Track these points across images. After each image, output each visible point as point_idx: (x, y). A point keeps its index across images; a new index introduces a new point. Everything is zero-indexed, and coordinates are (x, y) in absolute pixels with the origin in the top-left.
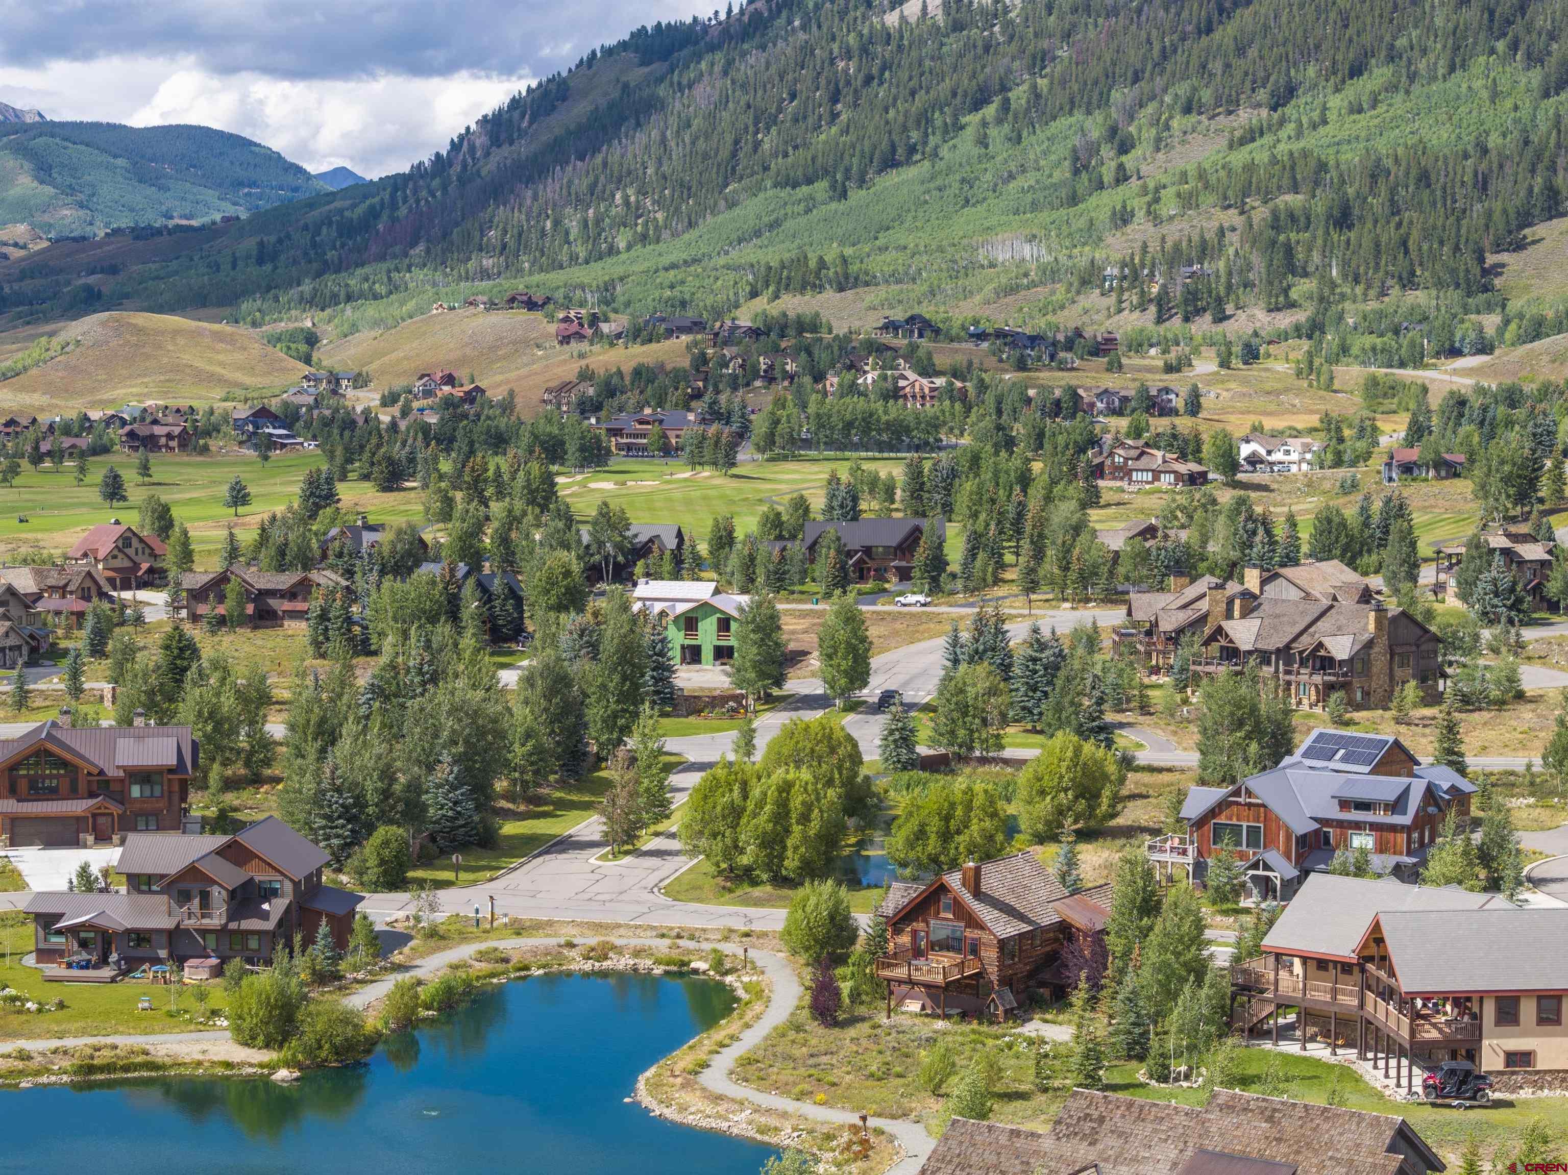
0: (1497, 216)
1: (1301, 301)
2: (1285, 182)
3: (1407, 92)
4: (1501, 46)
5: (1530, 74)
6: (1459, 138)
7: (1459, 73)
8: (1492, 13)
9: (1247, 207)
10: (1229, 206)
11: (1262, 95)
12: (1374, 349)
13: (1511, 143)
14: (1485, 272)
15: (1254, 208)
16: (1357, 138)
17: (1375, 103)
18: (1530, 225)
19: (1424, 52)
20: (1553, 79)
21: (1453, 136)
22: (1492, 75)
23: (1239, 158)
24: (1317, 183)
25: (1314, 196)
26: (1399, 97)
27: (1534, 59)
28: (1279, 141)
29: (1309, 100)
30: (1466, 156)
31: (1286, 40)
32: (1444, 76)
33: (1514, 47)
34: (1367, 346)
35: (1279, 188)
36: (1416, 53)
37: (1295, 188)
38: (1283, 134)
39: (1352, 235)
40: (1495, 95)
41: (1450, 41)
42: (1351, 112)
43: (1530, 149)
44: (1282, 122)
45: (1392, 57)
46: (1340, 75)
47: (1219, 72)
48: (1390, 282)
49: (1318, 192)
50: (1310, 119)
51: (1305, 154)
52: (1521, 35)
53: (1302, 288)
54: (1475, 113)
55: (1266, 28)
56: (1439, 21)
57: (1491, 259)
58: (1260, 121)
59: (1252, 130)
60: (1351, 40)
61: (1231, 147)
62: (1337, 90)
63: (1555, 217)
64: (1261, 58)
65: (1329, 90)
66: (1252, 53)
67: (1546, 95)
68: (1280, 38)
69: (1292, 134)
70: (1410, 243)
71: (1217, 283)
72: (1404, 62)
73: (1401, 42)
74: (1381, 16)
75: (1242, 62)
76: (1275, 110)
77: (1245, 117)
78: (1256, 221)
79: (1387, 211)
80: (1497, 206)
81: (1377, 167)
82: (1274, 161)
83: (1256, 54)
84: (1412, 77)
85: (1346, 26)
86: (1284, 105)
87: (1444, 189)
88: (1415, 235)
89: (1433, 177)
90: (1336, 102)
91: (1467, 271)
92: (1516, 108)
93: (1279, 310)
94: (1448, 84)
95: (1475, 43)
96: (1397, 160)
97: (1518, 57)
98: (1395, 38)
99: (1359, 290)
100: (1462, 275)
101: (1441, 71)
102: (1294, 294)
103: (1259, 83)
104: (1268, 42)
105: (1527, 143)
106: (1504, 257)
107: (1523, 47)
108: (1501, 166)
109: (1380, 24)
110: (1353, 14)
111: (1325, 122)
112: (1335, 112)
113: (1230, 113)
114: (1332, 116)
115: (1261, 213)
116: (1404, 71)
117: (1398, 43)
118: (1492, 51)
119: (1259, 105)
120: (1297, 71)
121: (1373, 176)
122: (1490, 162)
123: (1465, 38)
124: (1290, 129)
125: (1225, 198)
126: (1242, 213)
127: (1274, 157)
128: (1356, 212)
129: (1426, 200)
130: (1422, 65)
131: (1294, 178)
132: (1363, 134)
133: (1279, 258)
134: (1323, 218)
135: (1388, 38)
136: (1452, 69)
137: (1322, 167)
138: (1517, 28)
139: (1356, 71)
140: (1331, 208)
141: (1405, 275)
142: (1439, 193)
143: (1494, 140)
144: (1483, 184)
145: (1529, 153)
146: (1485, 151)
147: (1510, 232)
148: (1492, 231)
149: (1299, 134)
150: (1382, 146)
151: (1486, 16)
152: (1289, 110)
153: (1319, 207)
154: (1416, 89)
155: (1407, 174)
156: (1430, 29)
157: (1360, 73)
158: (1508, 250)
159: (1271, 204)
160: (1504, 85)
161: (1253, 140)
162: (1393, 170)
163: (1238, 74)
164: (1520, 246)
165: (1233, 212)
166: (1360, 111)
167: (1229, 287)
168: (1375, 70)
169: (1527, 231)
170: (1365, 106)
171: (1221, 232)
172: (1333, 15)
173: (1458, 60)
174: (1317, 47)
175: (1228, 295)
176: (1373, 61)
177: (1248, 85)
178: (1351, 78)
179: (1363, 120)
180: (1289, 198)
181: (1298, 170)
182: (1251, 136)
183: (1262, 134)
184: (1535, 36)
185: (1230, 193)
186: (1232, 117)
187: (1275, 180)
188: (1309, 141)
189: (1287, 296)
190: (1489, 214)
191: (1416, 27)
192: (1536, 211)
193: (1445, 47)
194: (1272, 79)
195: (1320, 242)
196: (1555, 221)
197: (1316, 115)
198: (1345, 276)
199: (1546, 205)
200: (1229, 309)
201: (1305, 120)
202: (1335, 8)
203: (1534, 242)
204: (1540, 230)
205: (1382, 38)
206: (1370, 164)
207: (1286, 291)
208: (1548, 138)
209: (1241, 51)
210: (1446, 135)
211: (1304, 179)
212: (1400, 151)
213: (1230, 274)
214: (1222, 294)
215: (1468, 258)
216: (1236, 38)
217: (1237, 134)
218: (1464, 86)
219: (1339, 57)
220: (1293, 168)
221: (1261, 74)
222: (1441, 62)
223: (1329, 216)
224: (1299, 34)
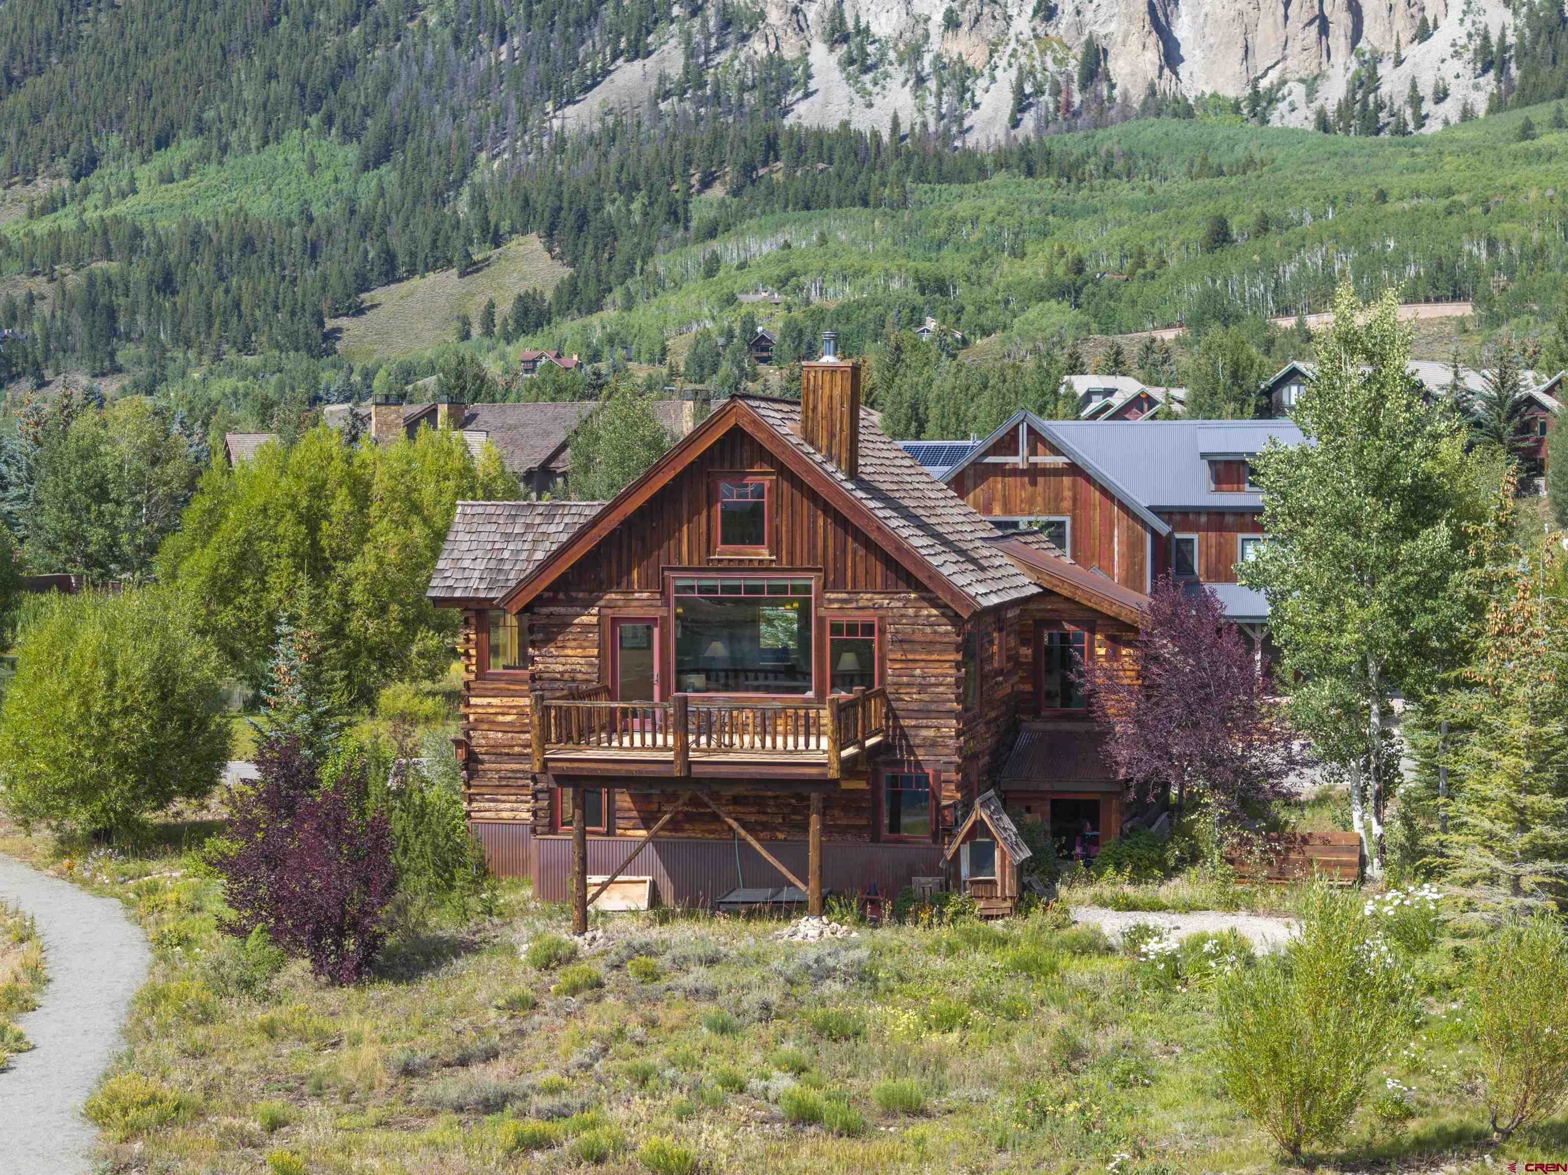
0: (333, 281)
1: (127, 366)
2: (97, 249)
3: (221, 163)
4: (314, 120)
5: (346, 148)
6: (280, 208)
7: (272, 146)
8: (303, 87)
9: (56, 274)
10: (36, 274)
11: (62, 164)
12: (235, 393)
13: (337, 209)
14: (326, 337)
15: (64, 275)
16: (171, 206)
17: (186, 174)
18: (368, 290)
19: (234, 125)
20: (371, 153)
21: (274, 205)
22: (307, 148)
23: (42, 227)
24: (132, 250)
25: (131, 263)
26: (212, 168)
27: (349, 135)
28: (85, 210)
29: (114, 171)
30: (291, 225)
31: (85, 109)
32: (258, 148)
33: (329, 120)
34: (228, 390)
35: (91, 255)
36: (226, 125)
37: (108, 255)
38: (89, 203)
39: (178, 299)
40: (313, 168)
41: (261, 115)
42: (162, 181)
43: (357, 219)
44: (86, 193)
45: (200, 129)
46: (146, 145)
47: (13, 141)
48: (225, 347)
49: (134, 259)
50: (119, 187)
51: (118, 220)
52: (336, 109)
53: (125, 353)
54: (293, 185)
55: (61, 94)
56: (247, 95)
57: (330, 324)
58: (63, 191)
59: (53, 199)
60: (155, 111)
61: (31, 216)
62: (144, 161)
63: (392, 282)
64: (60, 126)
65: (135, 162)
66: (49, 120)
67: (366, 168)
68: (79, 107)
69: (99, 203)
70: (243, 307)
71: (33, 347)
72: (214, 133)
73: (209, 115)
74: (186, 87)
75: (37, 130)
76: (78, 181)
77: (43, 187)
78: (69, 287)
79: (213, 276)
80: (332, 271)
81: (197, 233)
82: (83, 227)
83: (54, 122)
84: (224, 149)
85: (150, 97)
86: (87, 175)
87: (272, 256)
88: (246, 300)
89: (258, 245)
90: (144, 173)
91: (307, 334)
92: (336, 180)
93: (104, 375)
94: (263, 156)
95: (287, 118)
96: (217, 227)
97: (333, 131)
98: (202, 110)
99: (191, 354)
100: (302, 338)
101: (253, 145)
102: (120, 358)
103: (58, 152)
104: (66, 109)
105: (353, 212)
106: (343, 322)
107: (338, 122)
108: (330, 233)
109: (186, 96)
110: (156, 85)
111: (135, 192)
112: (145, 182)
113: (28, 182)
114: (141, 185)
115: (74, 280)
116: (215, 142)
117: (205, 116)
118: (306, 125)
119: (58, 175)
120: (101, 140)
121: (193, 243)
122: (318, 229)
123: (276, 112)
124: (96, 198)
125: (32, 265)
126: (52, 280)
127: (83, 222)
128: (179, 277)
129: (254, 266)
130: (234, 138)
131: (107, 244)
132: (178, 202)
133: (101, 321)
134: (143, 285)
135: (196, 108)
136: (266, 142)
137: (137, 233)
138: (331, 103)
139: (162, 142)
140: (152, 273)
141: (240, 339)
142: (266, 259)
143: (317, 210)
144: (313, 251)
145: (357, 220)
146: (311, 219)
147: (349, 296)
148: (330, 295)
149: (107, 203)
150: (199, 213)
151: (297, 90)
152: (92, 180)
153: (138, 274)
154: (229, 159)
155: (231, 240)
156: (239, 102)
157: (167, 145)
158: (347, 315)
159: (84, 271)
160: (321, 158)
161: (55, 210)
162: (215, 237)
163: (35, 144)
164: (359, 311)
165: (39, 279)
166: (171, 180)
167: (47, 350)
168: (184, 142)
169: (363, 296)
170: (176, 176)
171: (31, 299)
172: (134, 85)
173: (271, 134)
174: (120, 117)
175: (46, 360)
176: (181, 132)
177: (46, 153)
178: (158, 148)
179: (176, 188)
180: (103, 264)
181: (110, 235)
182: (52, 206)
183: (64, 204)
184: (349, 110)
185: (36, 260)
186: (29, 187)
187: (86, 246)
188: (120, 208)
189: (112, 360)
190: (325, 278)
191: (224, 99)
192: (373, 276)
193: (256, 119)
194: (73, 147)
195: (143, 308)
196: (393, 286)
197: (124, 184)
198: (176, 341)
199: (384, 268)
200: (48, 374)
201: (113, 190)
202: (136, 79)
203: (373, 307)
204: (379, 294)
205: (188, 110)
206: (190, 230)
207: (112, 355)
208: (375, 208)
209: (37, 119)
210: (266, 205)
211: (119, 246)
212: (221, 218)
213: (47, 337)
214: (39, 359)
215: (306, 322)
216: (30, 104)
217: (37, 204)
218: (280, 158)
219: (144, 127)
220: (105, 233)
221: (60, 142)
222: (253, 136)
223: (150, 282)
224: (99, 103)
